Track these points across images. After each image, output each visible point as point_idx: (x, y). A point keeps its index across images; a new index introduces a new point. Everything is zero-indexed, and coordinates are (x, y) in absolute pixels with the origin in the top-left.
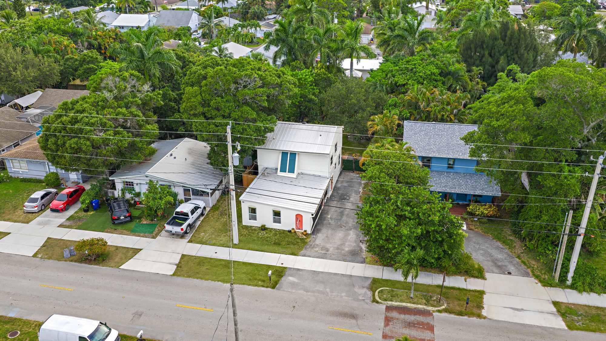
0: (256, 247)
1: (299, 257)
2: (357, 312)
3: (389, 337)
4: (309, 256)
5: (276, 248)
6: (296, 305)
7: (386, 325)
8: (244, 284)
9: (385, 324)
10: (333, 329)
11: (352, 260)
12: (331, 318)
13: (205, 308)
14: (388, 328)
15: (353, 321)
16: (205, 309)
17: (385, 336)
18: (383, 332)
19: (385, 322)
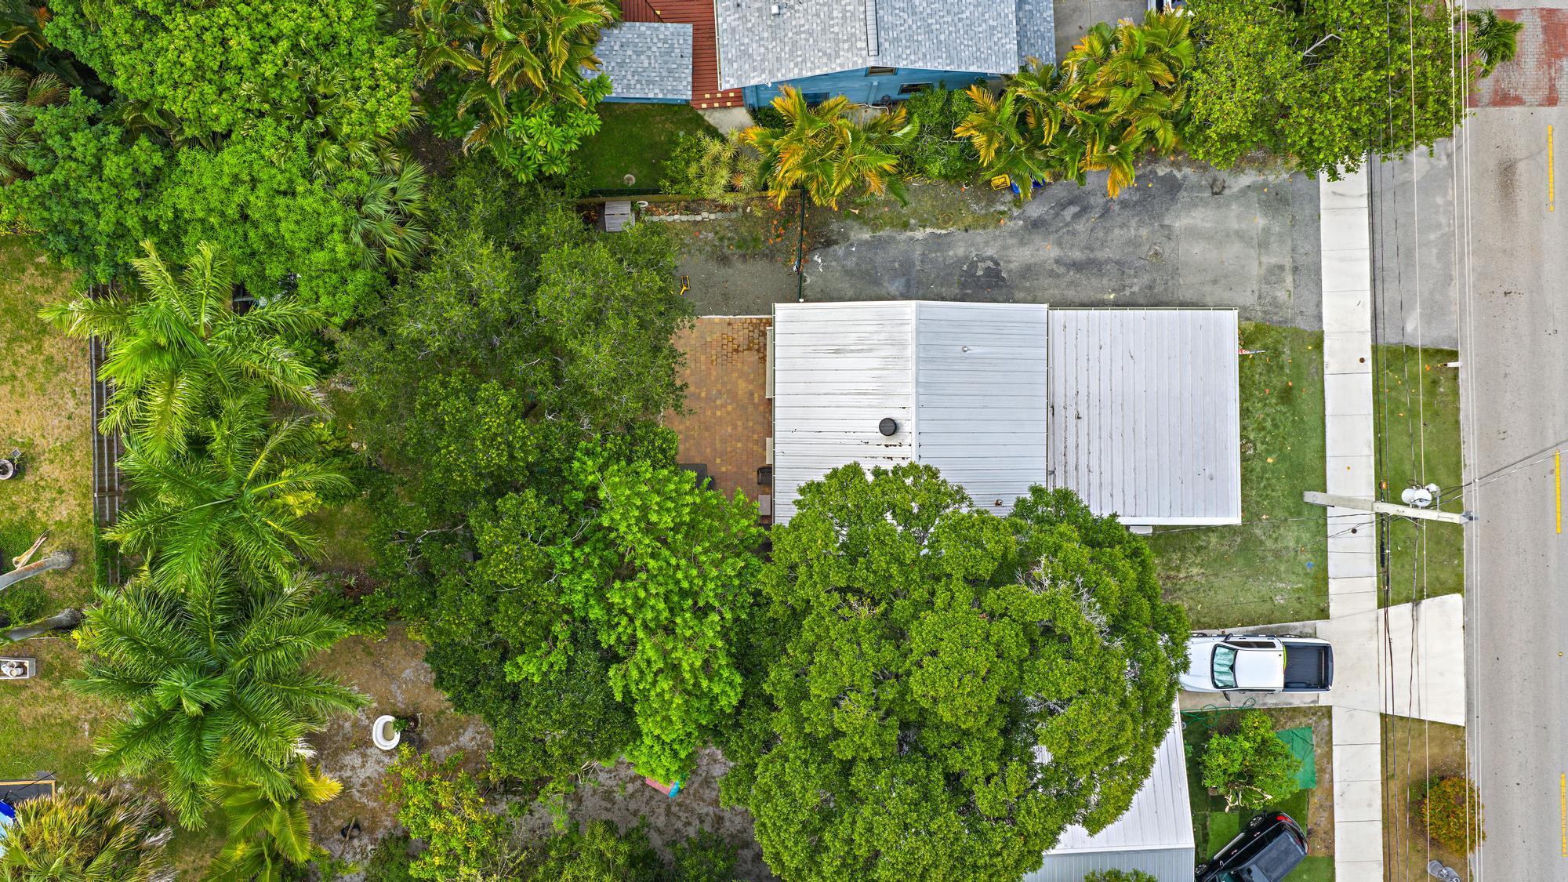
0: (1315, 442)
1: (1325, 328)
2: (1492, 164)
3: (1550, 93)
4: (1319, 304)
5: (1305, 395)
6: (1502, 291)
7: (1518, 101)
8: (1457, 422)
9: (1515, 105)
10: (1553, 202)
11: (1311, 201)
12: (1523, 210)
13: (1552, 472)
14: (1526, 97)
15: (1521, 167)
16: (1557, 470)
17: (1552, 101)
18: (1540, 105)
19: (1509, 104)
